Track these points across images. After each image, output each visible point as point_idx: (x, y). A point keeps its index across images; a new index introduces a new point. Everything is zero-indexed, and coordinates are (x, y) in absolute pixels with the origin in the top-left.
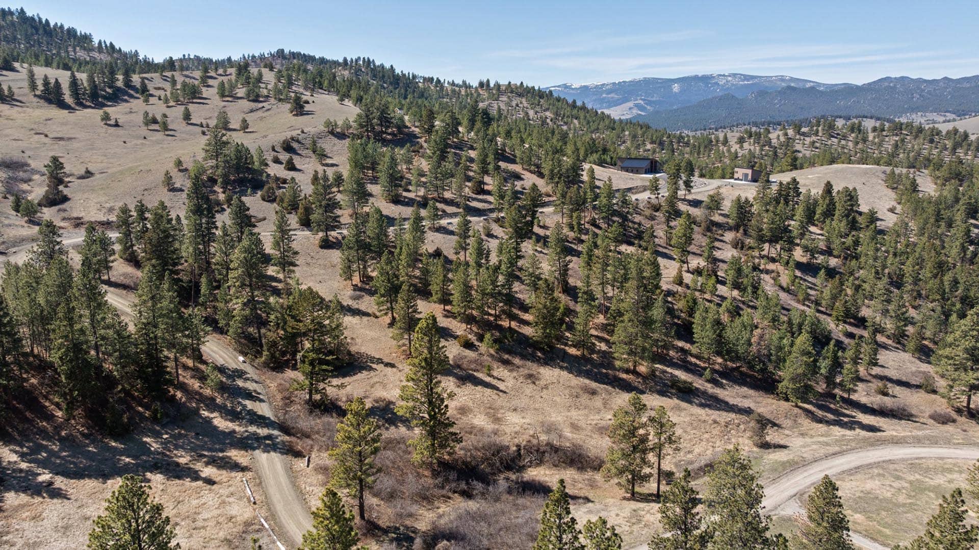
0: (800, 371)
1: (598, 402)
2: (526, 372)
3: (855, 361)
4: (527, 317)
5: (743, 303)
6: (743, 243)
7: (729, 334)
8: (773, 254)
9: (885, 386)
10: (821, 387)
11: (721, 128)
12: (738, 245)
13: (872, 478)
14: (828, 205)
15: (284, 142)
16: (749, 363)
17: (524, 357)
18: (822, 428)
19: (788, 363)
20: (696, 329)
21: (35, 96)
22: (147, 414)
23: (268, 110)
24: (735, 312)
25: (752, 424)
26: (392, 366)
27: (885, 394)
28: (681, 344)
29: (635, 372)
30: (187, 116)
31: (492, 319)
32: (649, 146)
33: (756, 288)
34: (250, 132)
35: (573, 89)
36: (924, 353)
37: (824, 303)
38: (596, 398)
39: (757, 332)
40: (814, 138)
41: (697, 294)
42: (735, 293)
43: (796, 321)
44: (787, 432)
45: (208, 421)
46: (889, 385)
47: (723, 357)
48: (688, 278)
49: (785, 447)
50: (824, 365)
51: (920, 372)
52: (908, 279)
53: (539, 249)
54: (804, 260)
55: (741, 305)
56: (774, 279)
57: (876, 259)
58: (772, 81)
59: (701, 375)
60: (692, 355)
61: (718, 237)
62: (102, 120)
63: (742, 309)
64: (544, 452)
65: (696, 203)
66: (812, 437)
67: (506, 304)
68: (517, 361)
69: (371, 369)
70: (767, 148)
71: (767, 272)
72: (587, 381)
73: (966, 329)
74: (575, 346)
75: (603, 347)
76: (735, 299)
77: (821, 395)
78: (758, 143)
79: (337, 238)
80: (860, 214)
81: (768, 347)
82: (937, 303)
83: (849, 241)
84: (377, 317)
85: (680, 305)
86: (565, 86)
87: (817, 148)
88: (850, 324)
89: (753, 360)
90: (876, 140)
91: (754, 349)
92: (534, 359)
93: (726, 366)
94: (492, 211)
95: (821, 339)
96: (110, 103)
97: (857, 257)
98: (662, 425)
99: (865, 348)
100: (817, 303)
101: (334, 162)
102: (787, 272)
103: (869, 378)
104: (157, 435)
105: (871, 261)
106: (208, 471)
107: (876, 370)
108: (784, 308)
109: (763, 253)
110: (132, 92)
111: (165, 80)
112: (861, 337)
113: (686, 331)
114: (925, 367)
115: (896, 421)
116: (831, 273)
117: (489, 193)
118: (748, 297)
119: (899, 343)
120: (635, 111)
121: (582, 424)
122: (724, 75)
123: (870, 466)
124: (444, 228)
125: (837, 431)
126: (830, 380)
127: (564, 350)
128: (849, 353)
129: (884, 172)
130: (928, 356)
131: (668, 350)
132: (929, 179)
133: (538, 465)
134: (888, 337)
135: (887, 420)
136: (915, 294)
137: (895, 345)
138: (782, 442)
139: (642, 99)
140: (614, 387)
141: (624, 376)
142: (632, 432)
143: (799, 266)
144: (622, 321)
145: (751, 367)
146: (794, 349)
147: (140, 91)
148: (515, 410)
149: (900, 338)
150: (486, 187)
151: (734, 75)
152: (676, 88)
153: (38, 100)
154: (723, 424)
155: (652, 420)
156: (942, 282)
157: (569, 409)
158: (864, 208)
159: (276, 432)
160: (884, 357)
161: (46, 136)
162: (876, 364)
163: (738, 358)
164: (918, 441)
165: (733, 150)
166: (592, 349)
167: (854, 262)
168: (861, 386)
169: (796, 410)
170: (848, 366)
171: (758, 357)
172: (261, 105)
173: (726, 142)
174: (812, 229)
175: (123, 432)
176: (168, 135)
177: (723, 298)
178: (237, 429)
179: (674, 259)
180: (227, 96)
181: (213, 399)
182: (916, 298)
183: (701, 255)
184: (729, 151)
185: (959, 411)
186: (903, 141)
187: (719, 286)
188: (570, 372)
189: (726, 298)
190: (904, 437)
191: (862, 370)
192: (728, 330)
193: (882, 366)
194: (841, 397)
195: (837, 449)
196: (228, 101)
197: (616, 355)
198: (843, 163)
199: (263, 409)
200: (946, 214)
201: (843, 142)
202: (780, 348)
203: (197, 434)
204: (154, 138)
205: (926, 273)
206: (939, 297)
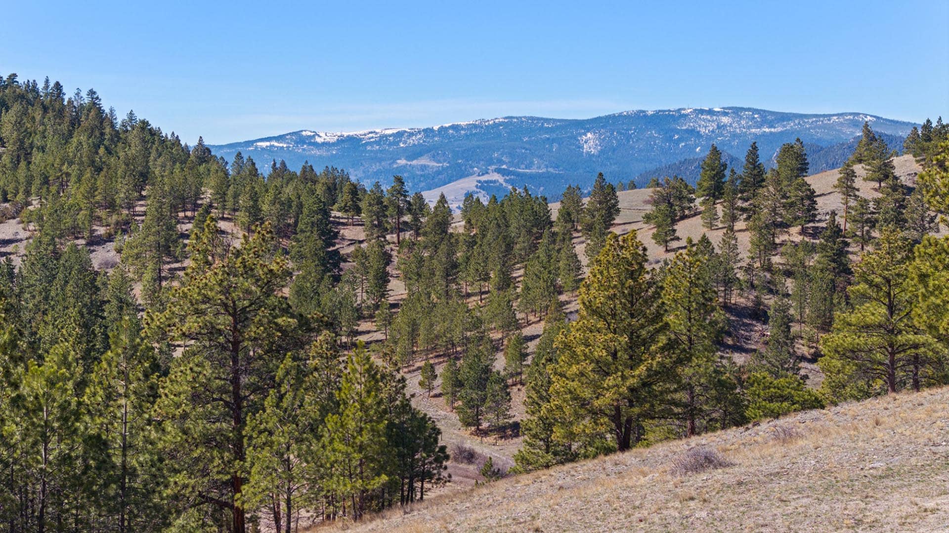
35: (316, 145)
58: (831, 127)
70: (794, 234)
86: (299, 138)
122: (711, 112)
139: (498, 171)
151: (737, 111)
152: (590, 142)
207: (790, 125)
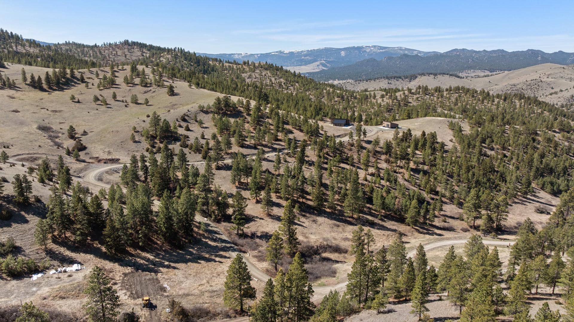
0: (413, 215)
1: (340, 229)
2: (312, 219)
3: (434, 210)
4: (308, 197)
5: (391, 187)
6: (389, 160)
7: (387, 201)
8: (402, 165)
9: (445, 219)
10: (422, 220)
11: (369, 80)
12: (387, 161)
13: (438, 251)
14: (424, 142)
15: (182, 117)
16: (394, 212)
17: (310, 213)
18: (422, 235)
19: (409, 212)
20: (374, 200)
21: (26, 84)
22: (187, 241)
23: (154, 92)
24: (388, 192)
25: (397, 235)
26: (263, 219)
27: (445, 222)
28: (368, 205)
29: (352, 217)
30: (114, 96)
31: (296, 198)
32: (336, 99)
33: (396, 181)
34: (150, 105)
35: (285, 54)
36: (460, 205)
37: (422, 186)
38: (339, 228)
39: (397, 200)
40: (418, 96)
41: (373, 184)
42: (388, 183)
43: (411, 194)
44: (409, 237)
45: (206, 243)
46: (447, 218)
47: (384, 210)
48: (369, 178)
49: (409, 243)
50: (422, 212)
51: (458, 213)
52: (455, 175)
53: (307, 167)
54: (414, 167)
55: (390, 189)
56: (402, 176)
57: (443, 166)
58: (395, 50)
59: (377, 218)
60: (373, 210)
61: (379, 158)
62: (71, 99)
63: (391, 190)
64: (326, 248)
65: (369, 142)
66: (418, 239)
67: (301, 193)
68: (308, 215)
69: (255, 221)
70: (395, 101)
71: (400, 173)
72: (335, 222)
73: (472, 196)
74: (328, 208)
75: (339, 208)
76: (387, 186)
77: (422, 223)
78: (391, 98)
79: (222, 165)
80: (437, 143)
81: (402, 206)
82: (466, 184)
83: (432, 158)
84: (250, 200)
85: (367, 189)
87: (419, 101)
88: (433, 194)
89: (396, 211)
90: (448, 96)
91: (396, 207)
92: (313, 213)
93: (386, 213)
94: (283, 149)
95: (421, 201)
96: (65, 87)
97: (435, 165)
98: (369, 236)
99: (438, 205)
100: (419, 186)
101: (206, 126)
102: (407, 173)
103: (439, 216)
104: (193, 248)
105: (441, 167)
106: (217, 259)
107: (442, 213)
108: (407, 189)
109: (398, 164)
110: (75, 80)
111: (91, 73)
112: (437, 199)
113: (370, 200)
114: (461, 211)
115: (448, 232)
116: (425, 173)
117: (280, 140)
118: (393, 185)
119: (451, 201)
120: (321, 68)
121: (336, 237)
122: (369, 47)
123: (438, 247)
124: (266, 159)
125: (427, 236)
126: (425, 217)
127: (325, 210)
128: (432, 207)
129: (448, 121)
130: (462, 206)
131: (364, 208)
132: (467, 124)
133: (325, 252)
134: (447, 199)
135: (446, 232)
136: (458, 181)
137: (450, 202)
138: (408, 241)
139: (324, 60)
140: (345, 223)
141: (349, 219)
142: (359, 238)
143: (412, 170)
144: (348, 198)
145: (396, 214)
146: (411, 206)
147: (80, 80)
148: (311, 234)
149: (452, 199)
150: (279, 138)
151: (375, 46)
152: (343, 53)
153: (28, 87)
154: (386, 235)
155: (366, 234)
156: (468, 175)
157: (330, 232)
158: (439, 140)
159: (233, 245)
160: (445, 207)
161: (47, 110)
162: (442, 210)
163: (390, 210)
164: (455, 238)
165: (379, 102)
166: (335, 209)
167: (434, 168)
168: (436, 219)
169: (413, 229)
170: (431, 212)
171: (398, 209)
172: (149, 89)
173: (375, 97)
174: (417, 152)
175: (181, 247)
176: (108, 107)
177: (383, 186)
178: (218, 245)
179: (362, 169)
180: (130, 83)
181: (204, 235)
182: (458, 182)
183: (373, 167)
184: (377, 102)
185: (471, 227)
186: (460, 96)
187: (382, 181)
188: (328, 218)
189: (384, 186)
190: (450, 238)
191: (436, 213)
192: (387, 199)
193: (445, 211)
194: (429, 224)
195: (427, 242)
196: (130, 86)
197: (346, 211)
198: (431, 116)
199: (224, 237)
200: (473, 143)
201: (432, 97)
202: (406, 206)
203: (206, 247)
204: (102, 110)
205: (463, 171)
206: (467, 181)
207: (386, 50)
